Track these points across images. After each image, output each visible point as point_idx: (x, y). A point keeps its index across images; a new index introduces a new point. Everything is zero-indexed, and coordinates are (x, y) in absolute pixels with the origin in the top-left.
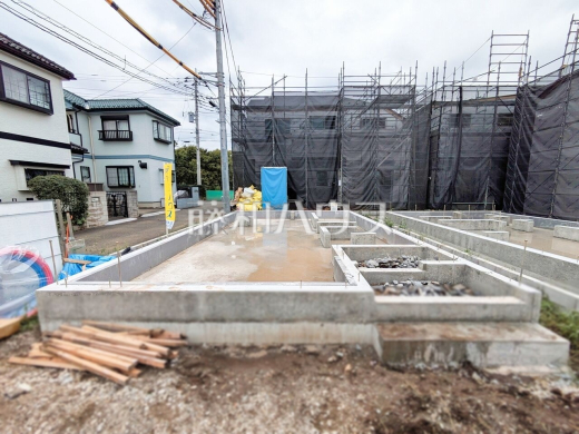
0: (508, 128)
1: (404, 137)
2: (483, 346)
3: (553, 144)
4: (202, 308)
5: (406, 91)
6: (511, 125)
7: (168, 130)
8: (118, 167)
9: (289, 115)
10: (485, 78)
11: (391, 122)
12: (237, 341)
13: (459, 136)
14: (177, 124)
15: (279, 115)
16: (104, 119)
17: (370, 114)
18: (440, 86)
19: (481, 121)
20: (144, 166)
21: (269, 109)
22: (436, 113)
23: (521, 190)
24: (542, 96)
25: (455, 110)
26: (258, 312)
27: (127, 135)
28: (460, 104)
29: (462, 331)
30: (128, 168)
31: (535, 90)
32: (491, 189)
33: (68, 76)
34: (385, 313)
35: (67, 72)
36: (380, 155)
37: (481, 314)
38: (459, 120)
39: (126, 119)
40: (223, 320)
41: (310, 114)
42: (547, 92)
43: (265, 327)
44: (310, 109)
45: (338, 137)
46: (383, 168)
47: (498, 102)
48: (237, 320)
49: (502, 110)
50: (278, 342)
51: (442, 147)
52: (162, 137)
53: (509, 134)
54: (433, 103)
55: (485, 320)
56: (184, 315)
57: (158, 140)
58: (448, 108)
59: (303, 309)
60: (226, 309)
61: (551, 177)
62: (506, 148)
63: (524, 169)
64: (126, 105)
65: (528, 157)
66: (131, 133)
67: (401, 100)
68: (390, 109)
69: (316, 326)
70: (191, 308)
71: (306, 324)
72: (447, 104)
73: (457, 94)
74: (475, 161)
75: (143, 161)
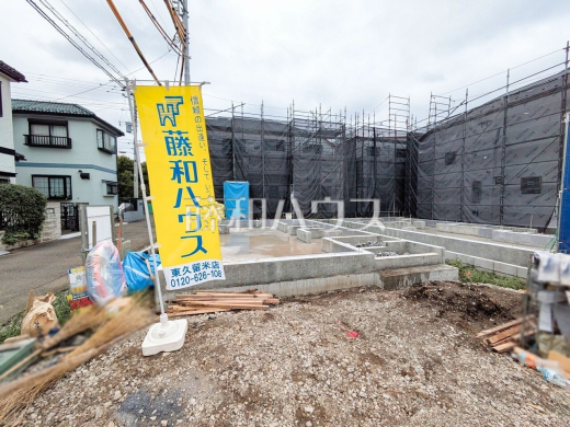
0: (403, 160)
1: (339, 161)
2: (427, 274)
3: (429, 171)
4: (279, 273)
5: (338, 127)
6: (404, 156)
7: (113, 140)
8: (50, 177)
9: (246, 136)
10: (387, 124)
11: (326, 149)
12: (300, 293)
13: (374, 163)
14: (121, 134)
15: (238, 136)
16: (32, 123)
17: (313, 141)
18: (361, 125)
19: (387, 153)
20: (85, 177)
21: (229, 129)
22: (359, 145)
23: (414, 202)
24: (421, 140)
25: (371, 144)
26: (313, 272)
27: (65, 143)
28: (374, 140)
29: (417, 270)
30: (64, 178)
31: (417, 135)
32: (396, 202)
33: (19, 78)
34: (380, 265)
35: (18, 74)
36: (323, 174)
37: (422, 262)
38: (374, 151)
39: (65, 125)
40: (292, 280)
41: (266, 137)
42: (424, 137)
43: (317, 280)
44: (266, 132)
45: (290, 158)
46: (326, 185)
47: (396, 140)
48: (300, 279)
49: (399, 146)
50: (324, 290)
51: (365, 170)
52: (107, 148)
53: (404, 163)
54: (357, 137)
55: (424, 265)
56: (266, 279)
57: (102, 150)
58: (366, 142)
59: (339, 267)
60: (294, 272)
61: (430, 194)
62: (403, 173)
63: (415, 187)
64: (65, 110)
65: (416, 180)
66: (69, 141)
67: (335, 134)
68: (325, 139)
69: (345, 277)
70: (271, 273)
71: (340, 277)
72: (366, 139)
73: (372, 133)
74: (386, 181)
75: (85, 171)
